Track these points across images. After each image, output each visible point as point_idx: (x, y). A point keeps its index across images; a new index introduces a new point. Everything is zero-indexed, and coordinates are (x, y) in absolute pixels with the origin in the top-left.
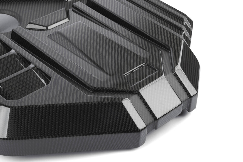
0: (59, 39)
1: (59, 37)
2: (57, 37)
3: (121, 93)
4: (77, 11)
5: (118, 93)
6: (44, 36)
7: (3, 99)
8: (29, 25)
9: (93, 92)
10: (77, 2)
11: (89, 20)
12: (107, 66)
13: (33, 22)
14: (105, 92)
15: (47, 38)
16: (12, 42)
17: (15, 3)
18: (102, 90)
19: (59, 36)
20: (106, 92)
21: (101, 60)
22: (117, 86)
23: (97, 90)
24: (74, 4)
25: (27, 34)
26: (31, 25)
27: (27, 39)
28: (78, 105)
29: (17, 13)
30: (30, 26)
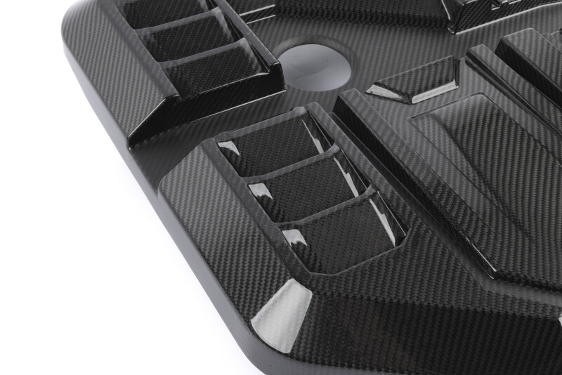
0: (434, 132)
1: (434, 129)
2: (429, 127)
3: (557, 292)
4: (475, 65)
5: (551, 291)
6: (402, 117)
7: (301, 267)
8: (373, 86)
9: (496, 279)
10: (479, 46)
11: (501, 90)
12: (533, 219)
13: (384, 81)
14: (521, 285)
15: (407, 124)
16: (334, 126)
17: (350, 24)
18: (516, 279)
19: (434, 125)
20: (524, 286)
21: (520, 200)
22: (551, 275)
23: (505, 276)
24: (473, 48)
25: (368, 109)
26: (378, 87)
27: (366, 122)
28: (461, 311)
29: (350, 49)
30: (375, 89)
